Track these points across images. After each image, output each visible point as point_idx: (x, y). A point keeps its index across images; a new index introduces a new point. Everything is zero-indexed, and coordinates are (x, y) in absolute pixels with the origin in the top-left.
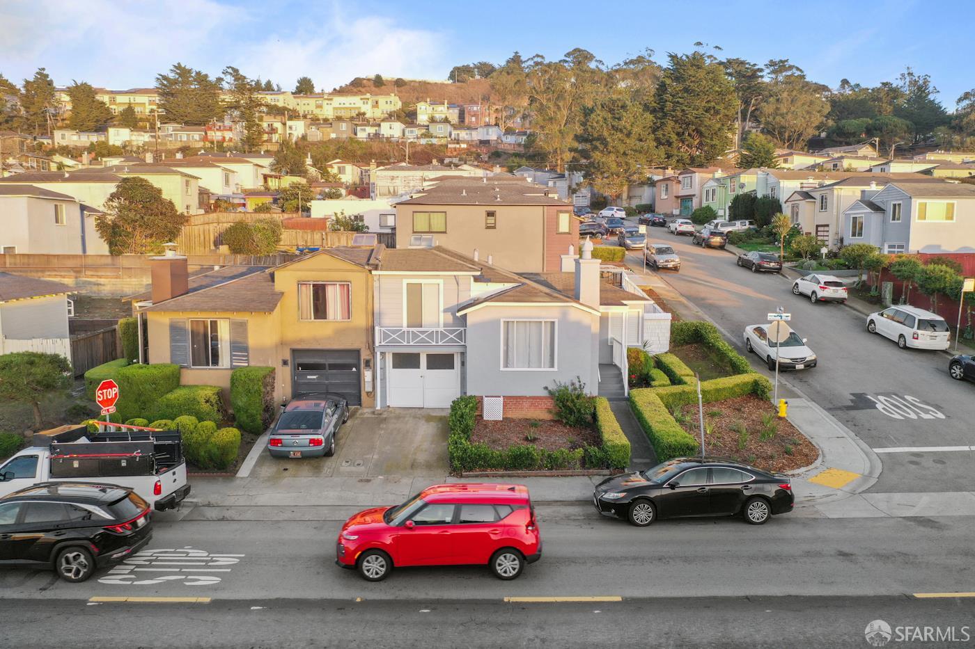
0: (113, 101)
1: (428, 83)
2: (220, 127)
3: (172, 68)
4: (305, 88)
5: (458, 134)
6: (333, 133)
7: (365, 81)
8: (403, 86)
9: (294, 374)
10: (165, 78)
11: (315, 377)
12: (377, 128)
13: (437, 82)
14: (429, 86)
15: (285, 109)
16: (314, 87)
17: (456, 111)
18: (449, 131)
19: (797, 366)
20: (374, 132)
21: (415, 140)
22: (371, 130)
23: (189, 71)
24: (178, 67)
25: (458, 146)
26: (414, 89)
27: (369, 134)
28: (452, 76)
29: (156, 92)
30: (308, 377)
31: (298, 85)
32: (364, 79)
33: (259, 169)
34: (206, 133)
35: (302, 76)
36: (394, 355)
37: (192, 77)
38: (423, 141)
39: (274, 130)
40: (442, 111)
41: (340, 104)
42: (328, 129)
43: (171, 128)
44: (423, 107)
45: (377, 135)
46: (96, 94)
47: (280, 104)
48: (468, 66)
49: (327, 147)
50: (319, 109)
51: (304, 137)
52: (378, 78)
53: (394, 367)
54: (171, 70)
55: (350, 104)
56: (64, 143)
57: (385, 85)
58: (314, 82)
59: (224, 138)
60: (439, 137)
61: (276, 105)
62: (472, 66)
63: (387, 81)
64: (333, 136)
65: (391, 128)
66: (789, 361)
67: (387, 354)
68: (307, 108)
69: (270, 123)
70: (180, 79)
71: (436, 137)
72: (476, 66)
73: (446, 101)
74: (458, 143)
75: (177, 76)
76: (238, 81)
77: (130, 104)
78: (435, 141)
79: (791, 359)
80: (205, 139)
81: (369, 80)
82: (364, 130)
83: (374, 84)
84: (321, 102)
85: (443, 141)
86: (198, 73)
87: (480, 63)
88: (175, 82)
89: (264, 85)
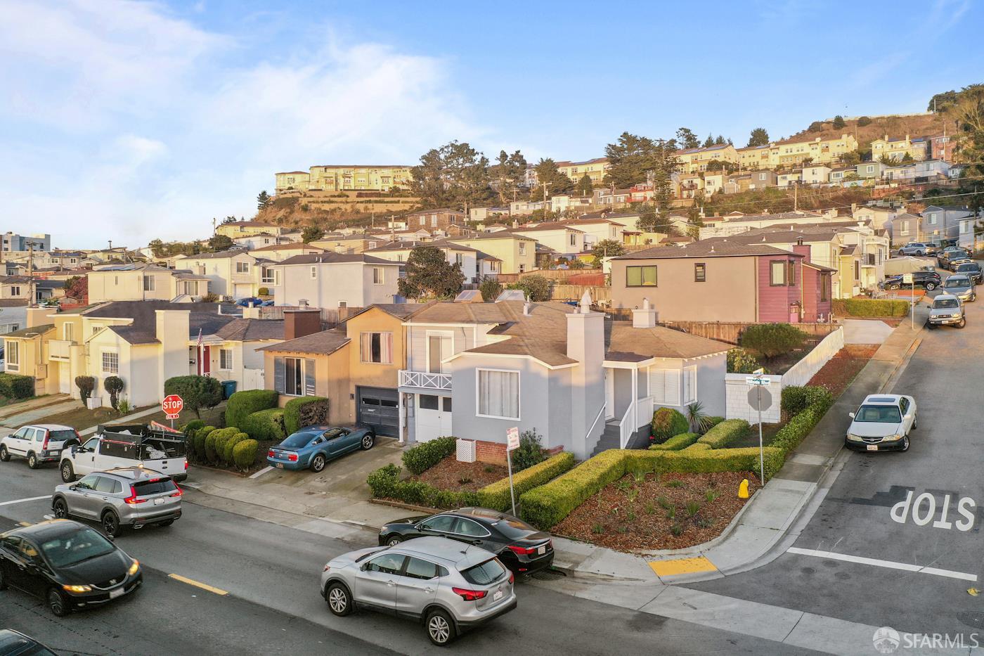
0: (575, 172)
1: (899, 118)
2: (645, 188)
3: (620, 137)
4: (759, 138)
5: (892, 173)
6: (752, 184)
7: (824, 125)
8: (867, 124)
9: (359, 406)
10: (614, 147)
11: (372, 410)
12: (799, 175)
13: (910, 115)
14: (900, 121)
15: (724, 163)
16: (768, 138)
17: (923, 145)
18: (880, 170)
19: (868, 446)
20: (797, 179)
21: (838, 184)
22: (793, 178)
23: (635, 138)
24: (626, 135)
25: (887, 186)
26: (881, 126)
27: (790, 182)
28: (930, 105)
29: (607, 161)
30: (369, 410)
31: (752, 137)
32: (823, 123)
33: (617, 227)
34: (631, 196)
35: (755, 128)
36: (422, 396)
37: (637, 143)
38: (847, 185)
39: (693, 186)
40: (902, 147)
41: (787, 152)
42: (747, 181)
43: (602, 193)
44: (879, 146)
45: (799, 182)
46: (558, 167)
47: (720, 159)
48: (953, 92)
49: (742, 198)
50: (765, 160)
51: (721, 191)
52: (839, 119)
53: (421, 407)
54: (619, 139)
55: (798, 151)
56: (519, 212)
57: (847, 126)
58: (769, 133)
59: (645, 198)
60: (865, 179)
61: (715, 161)
62: (957, 91)
63: (848, 121)
64: (752, 187)
65: (813, 173)
66: (860, 440)
67: (415, 395)
68: (752, 160)
69: (690, 180)
70: (625, 146)
71: (863, 179)
73: (907, 137)
74: (888, 183)
75: (623, 144)
76: (690, 140)
77: (586, 173)
78: (861, 183)
79: (863, 437)
80: (629, 200)
81: (829, 123)
82: (785, 178)
83: (834, 126)
84: (766, 152)
85: (871, 183)
86: (643, 139)
88: (621, 150)
89: (715, 141)
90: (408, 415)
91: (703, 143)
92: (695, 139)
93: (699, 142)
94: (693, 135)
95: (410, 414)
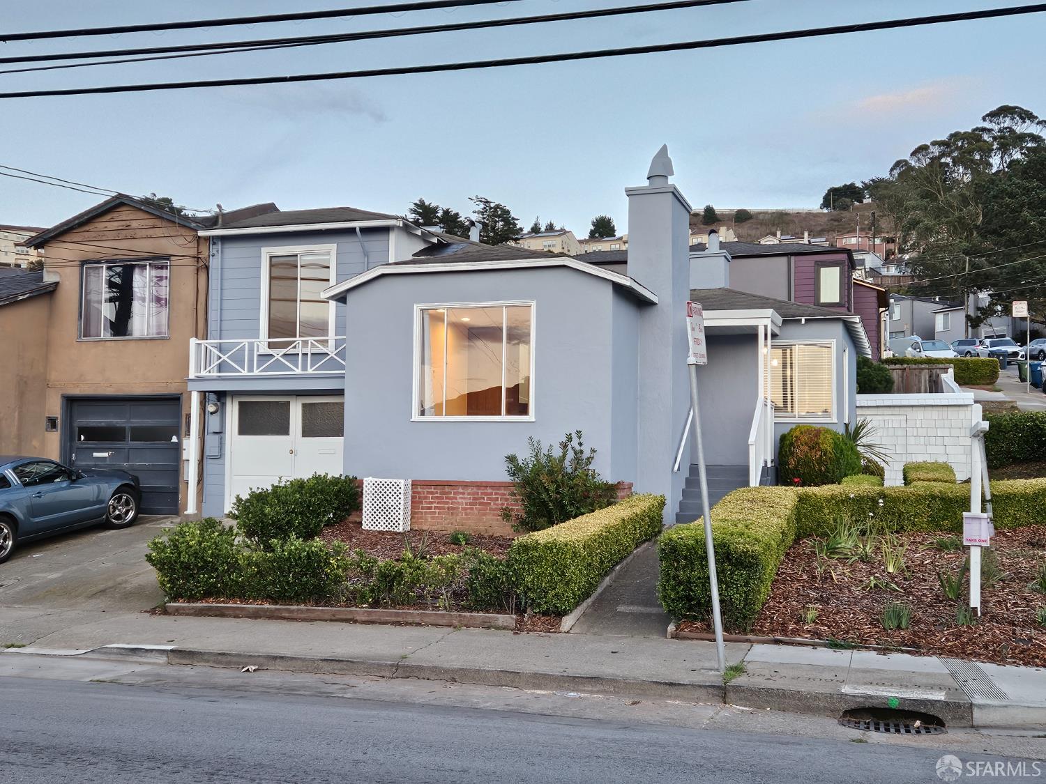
1: (788, 214)
3: (413, 206)
4: (603, 230)
8: (748, 218)
9: (71, 447)
11: (105, 455)
13: (801, 211)
14: (789, 217)
16: (615, 229)
23: (435, 210)
24: (421, 205)
26: (762, 223)
28: (826, 203)
30: (96, 455)
31: (593, 228)
35: (598, 215)
36: (242, 406)
37: (438, 217)
48: (852, 186)
52: (709, 211)
54: (412, 210)
57: (719, 221)
58: (614, 223)
62: (859, 185)
63: (723, 215)
72: (866, 186)
75: (418, 217)
86: (446, 212)
87: (873, 180)
89: (543, 229)
90: (207, 453)
91: (527, 230)
92: (515, 225)
93: (521, 229)
94: (513, 219)
95: (211, 449)
